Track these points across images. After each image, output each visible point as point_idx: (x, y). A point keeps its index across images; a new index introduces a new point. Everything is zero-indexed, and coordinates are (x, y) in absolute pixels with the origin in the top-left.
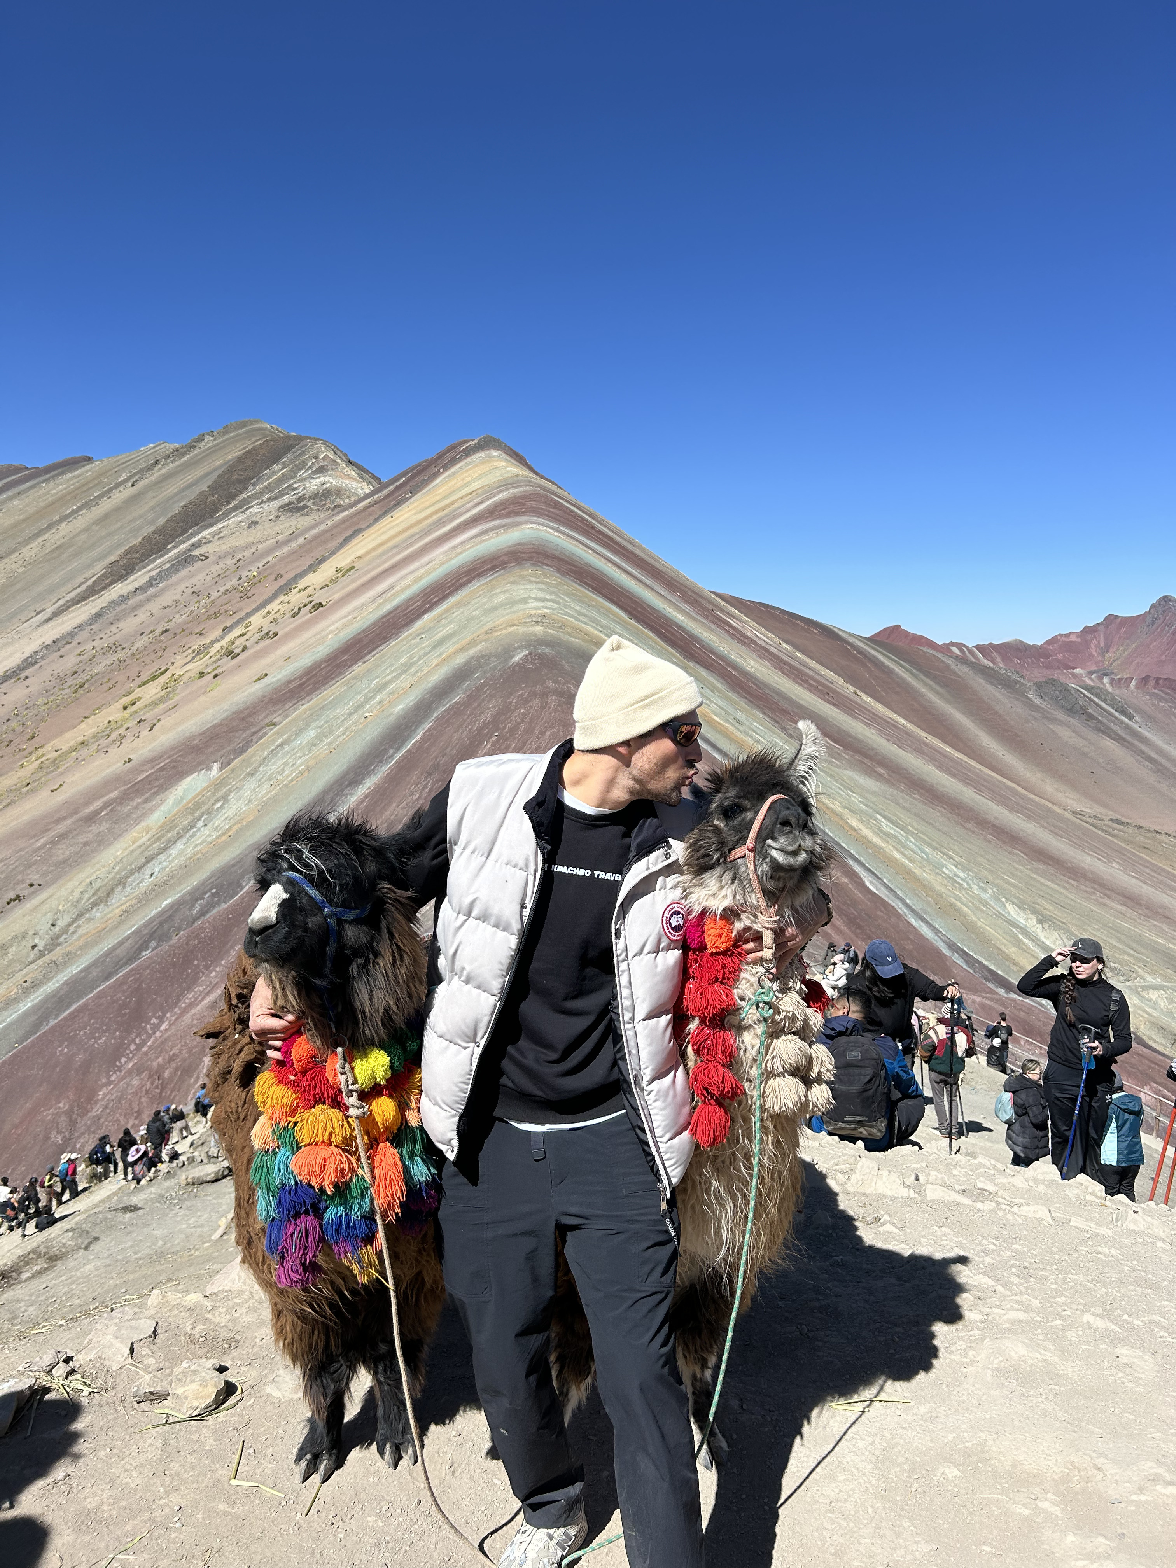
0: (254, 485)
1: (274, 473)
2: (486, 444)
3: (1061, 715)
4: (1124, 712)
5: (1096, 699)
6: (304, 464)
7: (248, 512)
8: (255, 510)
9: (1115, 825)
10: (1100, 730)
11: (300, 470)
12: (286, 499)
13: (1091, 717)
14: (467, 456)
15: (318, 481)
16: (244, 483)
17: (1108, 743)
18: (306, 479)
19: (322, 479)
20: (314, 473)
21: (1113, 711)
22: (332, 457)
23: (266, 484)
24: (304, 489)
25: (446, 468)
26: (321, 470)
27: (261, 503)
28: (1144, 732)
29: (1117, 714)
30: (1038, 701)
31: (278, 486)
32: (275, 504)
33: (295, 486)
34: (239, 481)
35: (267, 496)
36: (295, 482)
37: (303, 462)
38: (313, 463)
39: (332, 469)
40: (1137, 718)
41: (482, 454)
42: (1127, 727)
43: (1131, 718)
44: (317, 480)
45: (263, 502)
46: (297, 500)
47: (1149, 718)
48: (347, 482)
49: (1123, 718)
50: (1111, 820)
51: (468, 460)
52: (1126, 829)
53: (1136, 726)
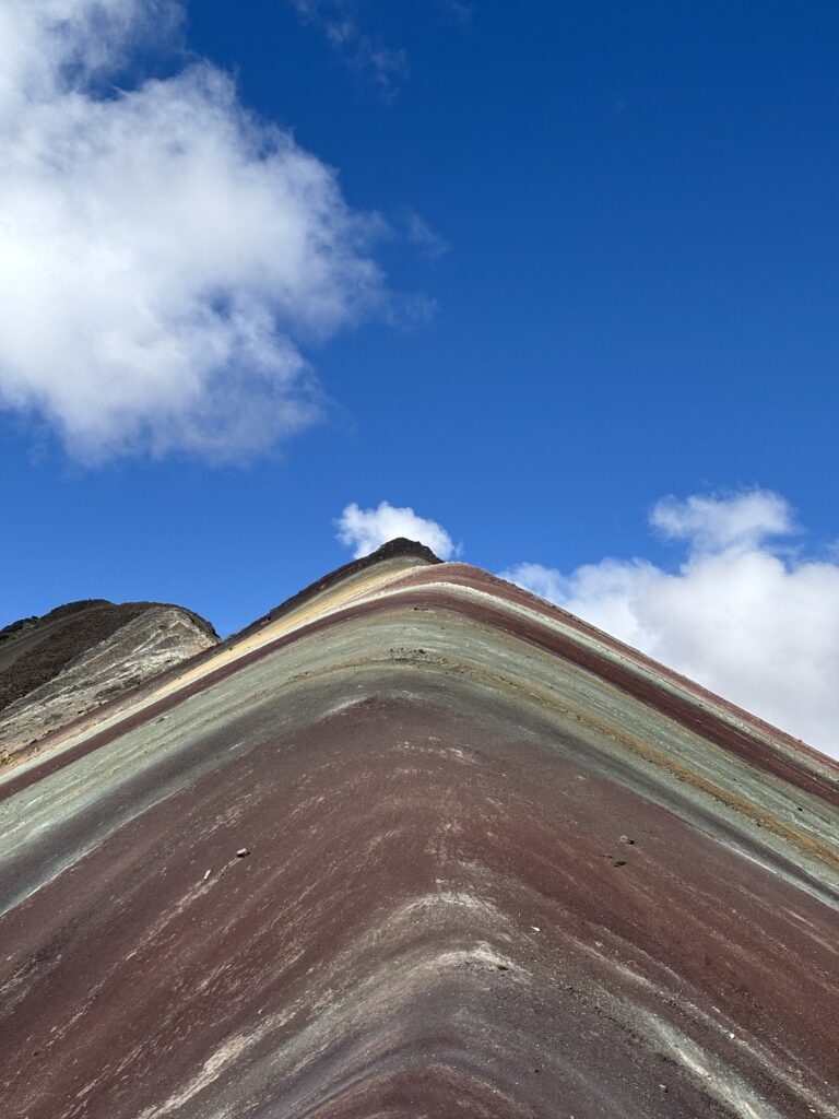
0: (67, 669)
1: (99, 651)
6: (145, 636)
7: (49, 704)
8: (62, 699)
11: (137, 645)
12: (110, 683)
15: (161, 659)
16: (56, 667)
18: (143, 656)
19: (168, 655)
20: (158, 647)
22: (187, 626)
23: (84, 665)
24: (139, 669)
26: (168, 644)
27: (71, 691)
31: (102, 667)
32: (92, 691)
33: (127, 665)
34: (47, 666)
35: (82, 681)
36: (128, 661)
37: (144, 633)
38: (158, 635)
39: (185, 642)
44: (160, 657)
45: (75, 689)
46: (125, 683)
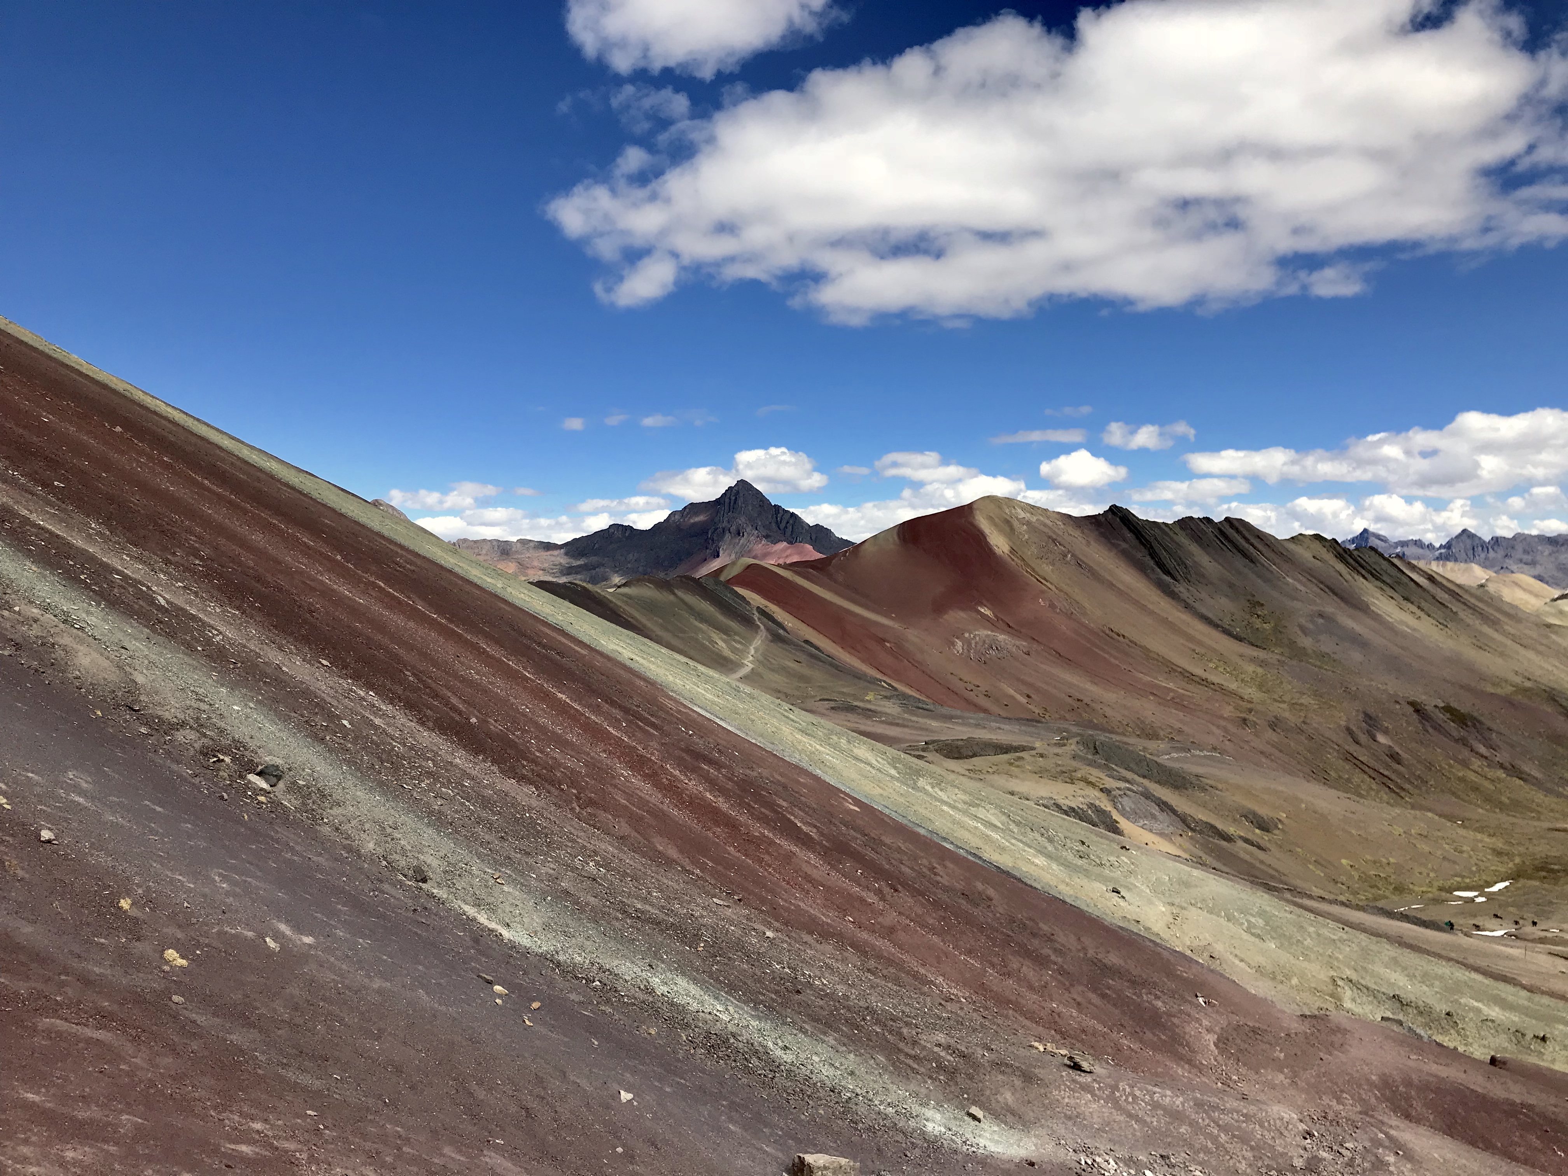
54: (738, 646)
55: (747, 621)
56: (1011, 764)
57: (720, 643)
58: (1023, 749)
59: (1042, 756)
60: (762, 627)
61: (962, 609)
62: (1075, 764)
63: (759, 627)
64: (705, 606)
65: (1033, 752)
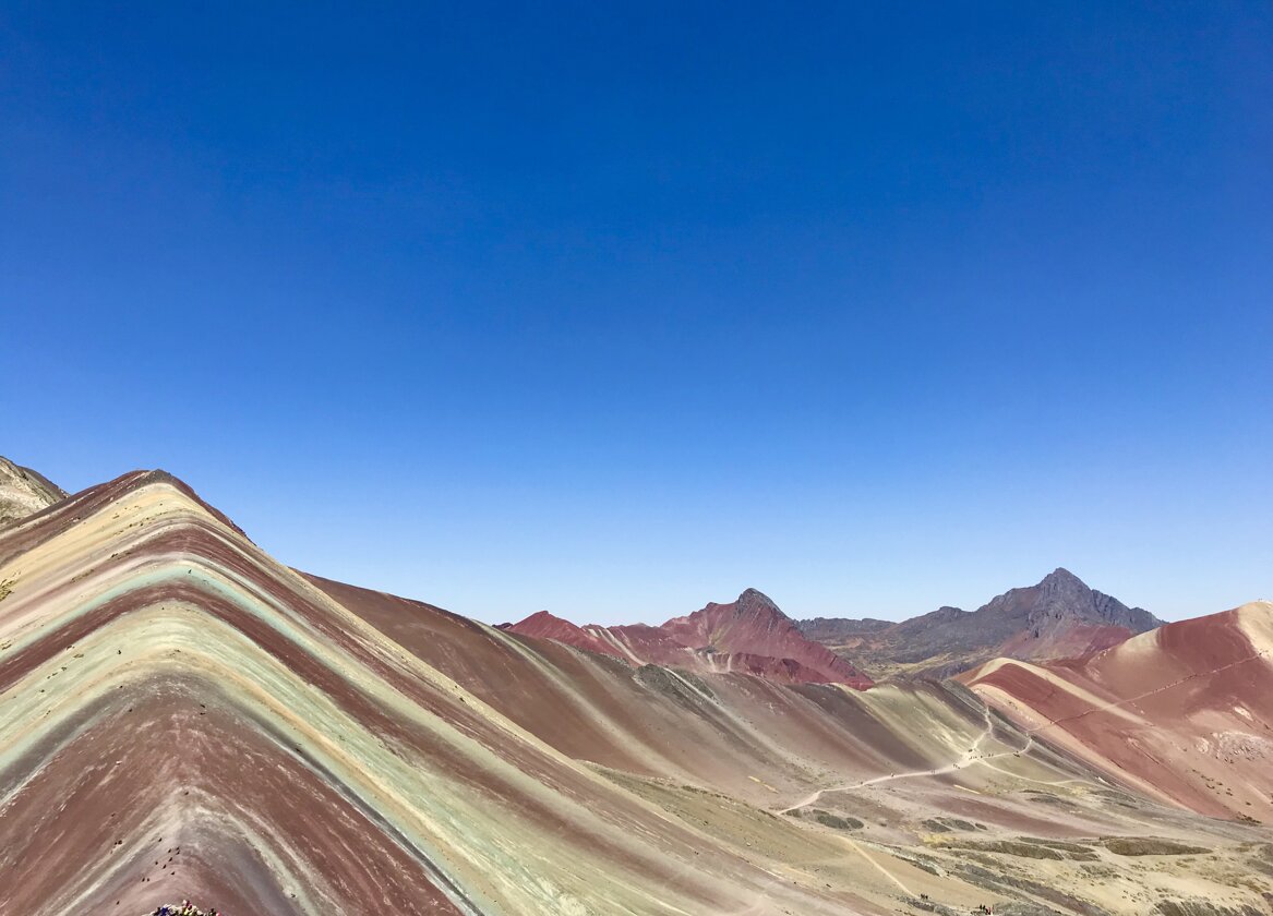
2: (159, 476)
3: (657, 695)
4: (704, 690)
5: (684, 681)
9: (685, 791)
10: (686, 706)
13: (680, 696)
14: (138, 487)
17: (693, 717)
21: (697, 690)
22: (6, 471)
25: (116, 497)
28: (721, 708)
29: (700, 693)
30: (641, 684)
40: (715, 696)
41: (152, 486)
42: (708, 704)
43: (711, 696)
47: (723, 696)
48: (19, 495)
49: (705, 696)
50: (684, 787)
51: (139, 491)
52: (694, 795)
53: (714, 703)
54: (964, 740)
55: (977, 719)
56: (1179, 864)
57: (948, 737)
58: (1198, 851)
59: (1215, 859)
60: (990, 723)
61: (1216, 709)
62: (1248, 869)
63: (986, 724)
64: (942, 707)
65: (1209, 855)
